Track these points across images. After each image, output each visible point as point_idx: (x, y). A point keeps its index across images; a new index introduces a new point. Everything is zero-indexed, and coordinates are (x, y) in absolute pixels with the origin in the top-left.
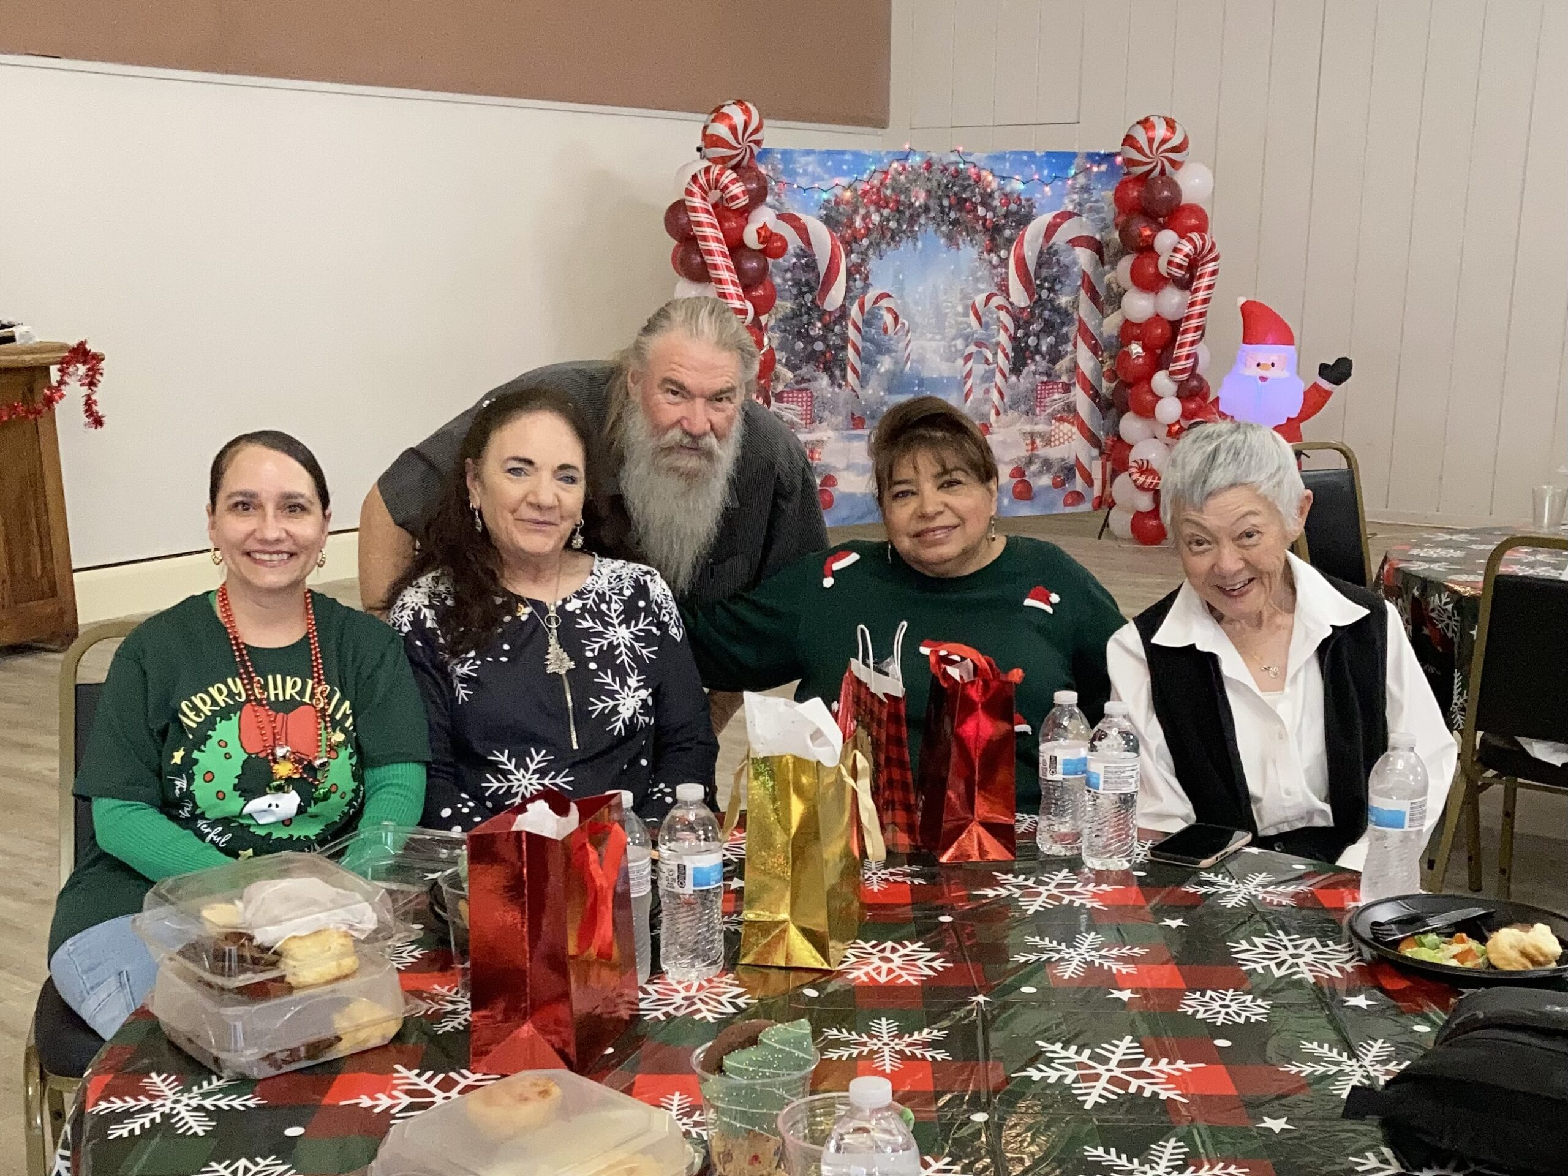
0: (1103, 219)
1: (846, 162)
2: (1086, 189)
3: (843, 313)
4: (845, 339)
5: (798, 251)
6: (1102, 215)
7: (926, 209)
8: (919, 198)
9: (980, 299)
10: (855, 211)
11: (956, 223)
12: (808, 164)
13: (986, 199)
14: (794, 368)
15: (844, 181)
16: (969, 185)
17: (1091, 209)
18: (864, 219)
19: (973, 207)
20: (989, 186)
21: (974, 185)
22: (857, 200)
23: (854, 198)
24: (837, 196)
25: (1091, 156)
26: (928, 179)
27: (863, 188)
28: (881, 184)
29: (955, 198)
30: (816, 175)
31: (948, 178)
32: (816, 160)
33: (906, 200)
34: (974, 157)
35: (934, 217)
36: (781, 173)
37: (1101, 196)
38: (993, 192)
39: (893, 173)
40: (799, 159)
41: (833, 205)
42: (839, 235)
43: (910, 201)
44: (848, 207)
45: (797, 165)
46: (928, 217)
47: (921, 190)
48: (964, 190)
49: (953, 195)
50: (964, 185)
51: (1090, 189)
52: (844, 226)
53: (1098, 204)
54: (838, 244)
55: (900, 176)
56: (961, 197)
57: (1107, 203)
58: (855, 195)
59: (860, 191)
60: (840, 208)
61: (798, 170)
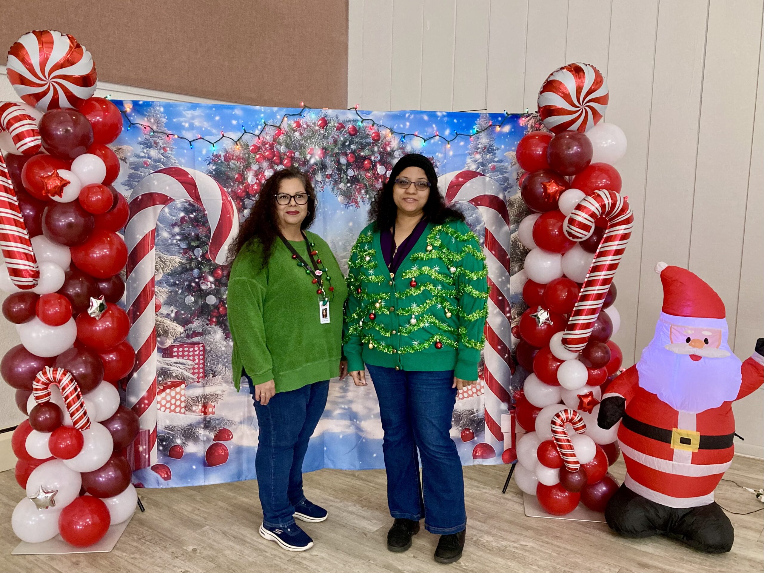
0: (506, 180)
1: (236, 117)
2: (489, 150)
5: (186, 205)
6: (505, 175)
7: (323, 167)
8: (315, 155)
10: (248, 167)
12: (193, 118)
14: (184, 323)
16: (368, 144)
17: (494, 169)
18: (256, 175)
19: (372, 165)
20: (389, 144)
21: (373, 143)
22: (249, 156)
23: (245, 154)
24: (227, 152)
25: (494, 116)
26: (324, 136)
27: (255, 143)
28: (274, 140)
29: (353, 155)
30: (204, 129)
31: (345, 136)
32: (203, 114)
33: (301, 157)
34: (373, 115)
35: (331, 174)
36: (165, 127)
37: (505, 156)
38: (393, 151)
39: (286, 129)
40: (184, 113)
41: (223, 160)
42: (230, 190)
43: (305, 158)
44: (239, 163)
45: (182, 119)
46: (325, 174)
47: (317, 147)
48: (363, 149)
49: (350, 153)
50: (362, 143)
51: (493, 150)
52: (236, 181)
53: (501, 164)
54: (229, 199)
55: (294, 133)
56: (359, 155)
57: (511, 163)
58: (246, 151)
59: (252, 147)
60: (230, 163)
61: (183, 124)
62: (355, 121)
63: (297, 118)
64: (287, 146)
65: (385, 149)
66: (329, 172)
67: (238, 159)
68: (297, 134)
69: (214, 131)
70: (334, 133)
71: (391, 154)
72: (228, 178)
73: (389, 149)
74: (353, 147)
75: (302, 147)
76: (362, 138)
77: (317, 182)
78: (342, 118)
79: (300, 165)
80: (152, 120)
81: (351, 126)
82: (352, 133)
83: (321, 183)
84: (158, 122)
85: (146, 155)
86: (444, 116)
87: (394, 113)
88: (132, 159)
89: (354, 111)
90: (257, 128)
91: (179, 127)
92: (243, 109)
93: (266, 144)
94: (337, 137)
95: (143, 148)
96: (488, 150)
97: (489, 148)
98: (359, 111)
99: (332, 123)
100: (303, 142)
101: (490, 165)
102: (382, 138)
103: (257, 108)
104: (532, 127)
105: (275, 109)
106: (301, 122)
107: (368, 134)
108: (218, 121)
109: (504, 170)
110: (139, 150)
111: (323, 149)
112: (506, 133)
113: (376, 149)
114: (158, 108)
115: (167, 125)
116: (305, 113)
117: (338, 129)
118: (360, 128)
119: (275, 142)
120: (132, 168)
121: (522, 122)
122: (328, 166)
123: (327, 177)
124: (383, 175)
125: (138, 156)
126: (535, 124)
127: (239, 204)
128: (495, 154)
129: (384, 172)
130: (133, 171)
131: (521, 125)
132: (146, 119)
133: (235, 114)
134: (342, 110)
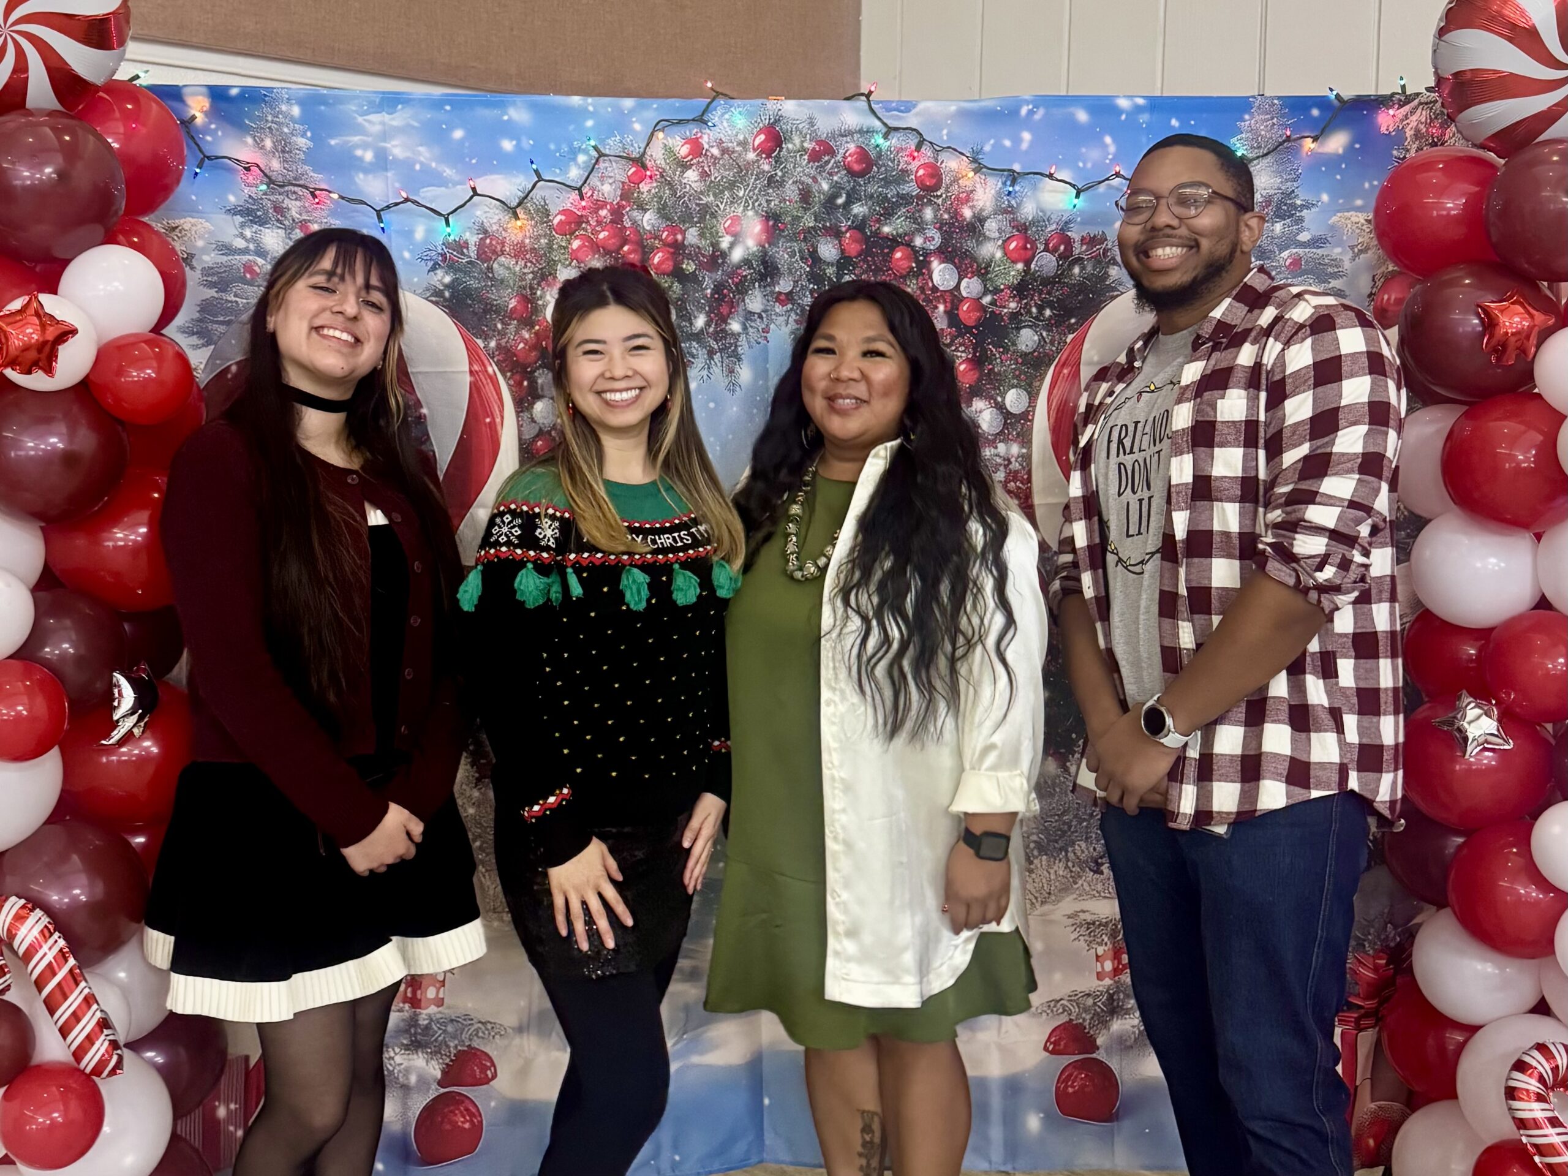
2: (1281, 207)
7: (768, 271)
8: (743, 237)
10: (546, 276)
12: (387, 134)
13: (960, 240)
17: (1297, 266)
19: (917, 261)
20: (968, 199)
21: (918, 197)
22: (550, 246)
23: (538, 238)
24: (486, 232)
25: (1297, 106)
26: (771, 181)
27: (568, 206)
28: (626, 195)
29: (859, 235)
30: (418, 167)
31: (835, 178)
32: (416, 124)
33: (703, 243)
34: (917, 114)
35: (791, 292)
36: (304, 162)
37: (1332, 227)
38: (980, 219)
39: (661, 162)
40: (360, 119)
41: (473, 255)
42: (493, 344)
43: (715, 245)
44: (522, 263)
45: (356, 139)
46: (772, 292)
47: (750, 213)
48: (888, 214)
49: (849, 228)
50: (886, 199)
51: (1295, 207)
52: (511, 318)
53: (1319, 251)
54: (490, 370)
55: (683, 172)
56: (877, 234)
57: (1352, 247)
58: (541, 230)
59: (559, 217)
60: (495, 266)
61: (359, 153)
62: (868, 132)
63: (692, 130)
64: (663, 212)
65: (956, 215)
66: (784, 285)
67: (520, 251)
68: (692, 175)
69: (448, 172)
70: (802, 170)
71: (975, 228)
72: (490, 309)
73: (967, 213)
74: (858, 209)
75: (707, 212)
76: (887, 182)
77: (749, 315)
78: (825, 126)
79: (700, 266)
80: (268, 143)
81: (852, 147)
82: (856, 167)
83: (760, 317)
84: (284, 149)
85: (252, 246)
86: (1138, 109)
87: (983, 104)
88: (209, 259)
89: (862, 103)
90: (574, 159)
91: (346, 163)
92: (534, 107)
93: (602, 208)
94: (810, 181)
95: (243, 225)
96: (1279, 208)
97: (1281, 202)
98: (878, 102)
99: (797, 140)
100: (712, 198)
101: (1285, 254)
102: (946, 180)
103: (576, 100)
104: (1417, 135)
105: (628, 103)
106: (704, 141)
107: (905, 172)
108: (462, 141)
109: (1330, 270)
110: (230, 230)
111: (767, 218)
112: (1339, 155)
113: (928, 213)
114: (284, 108)
115: (312, 157)
116: (714, 117)
117: (815, 156)
118: (880, 155)
119: (628, 201)
120: (211, 285)
121: (1386, 120)
122: (784, 269)
123: (778, 300)
124: (950, 291)
125: (227, 249)
126: (1430, 123)
127: (520, 384)
128: (1301, 220)
129: (952, 284)
130: (212, 293)
131: (1383, 130)
132: (250, 140)
133: (510, 120)
134: (826, 102)
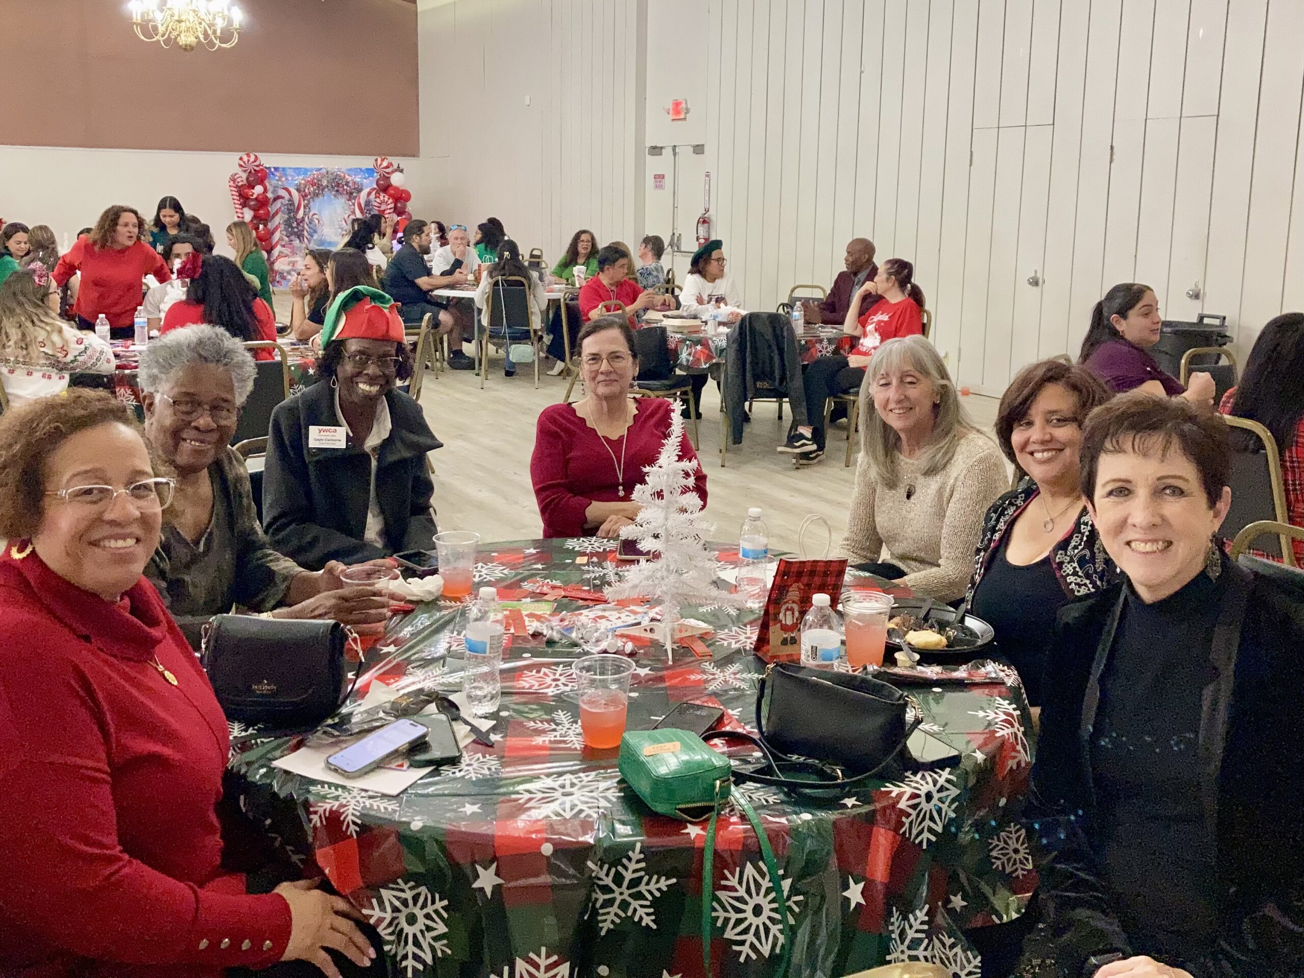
3: (303, 218)
4: (303, 227)
5: (289, 199)
7: (327, 187)
8: (325, 183)
9: (346, 216)
10: (306, 187)
11: (337, 191)
13: (347, 183)
14: (288, 237)
15: (301, 177)
18: (308, 190)
85: (277, 184)
120: (272, 188)
125: (274, 184)
